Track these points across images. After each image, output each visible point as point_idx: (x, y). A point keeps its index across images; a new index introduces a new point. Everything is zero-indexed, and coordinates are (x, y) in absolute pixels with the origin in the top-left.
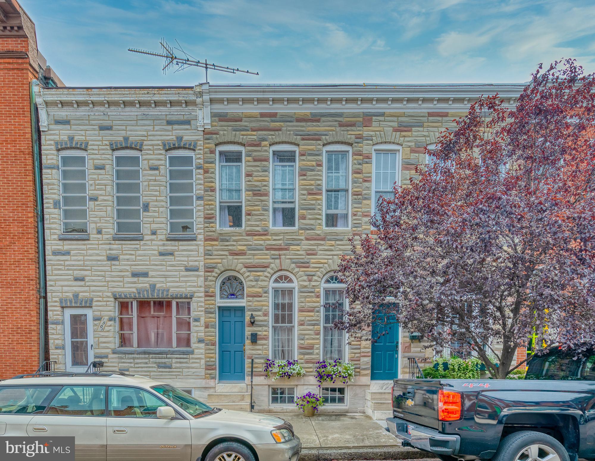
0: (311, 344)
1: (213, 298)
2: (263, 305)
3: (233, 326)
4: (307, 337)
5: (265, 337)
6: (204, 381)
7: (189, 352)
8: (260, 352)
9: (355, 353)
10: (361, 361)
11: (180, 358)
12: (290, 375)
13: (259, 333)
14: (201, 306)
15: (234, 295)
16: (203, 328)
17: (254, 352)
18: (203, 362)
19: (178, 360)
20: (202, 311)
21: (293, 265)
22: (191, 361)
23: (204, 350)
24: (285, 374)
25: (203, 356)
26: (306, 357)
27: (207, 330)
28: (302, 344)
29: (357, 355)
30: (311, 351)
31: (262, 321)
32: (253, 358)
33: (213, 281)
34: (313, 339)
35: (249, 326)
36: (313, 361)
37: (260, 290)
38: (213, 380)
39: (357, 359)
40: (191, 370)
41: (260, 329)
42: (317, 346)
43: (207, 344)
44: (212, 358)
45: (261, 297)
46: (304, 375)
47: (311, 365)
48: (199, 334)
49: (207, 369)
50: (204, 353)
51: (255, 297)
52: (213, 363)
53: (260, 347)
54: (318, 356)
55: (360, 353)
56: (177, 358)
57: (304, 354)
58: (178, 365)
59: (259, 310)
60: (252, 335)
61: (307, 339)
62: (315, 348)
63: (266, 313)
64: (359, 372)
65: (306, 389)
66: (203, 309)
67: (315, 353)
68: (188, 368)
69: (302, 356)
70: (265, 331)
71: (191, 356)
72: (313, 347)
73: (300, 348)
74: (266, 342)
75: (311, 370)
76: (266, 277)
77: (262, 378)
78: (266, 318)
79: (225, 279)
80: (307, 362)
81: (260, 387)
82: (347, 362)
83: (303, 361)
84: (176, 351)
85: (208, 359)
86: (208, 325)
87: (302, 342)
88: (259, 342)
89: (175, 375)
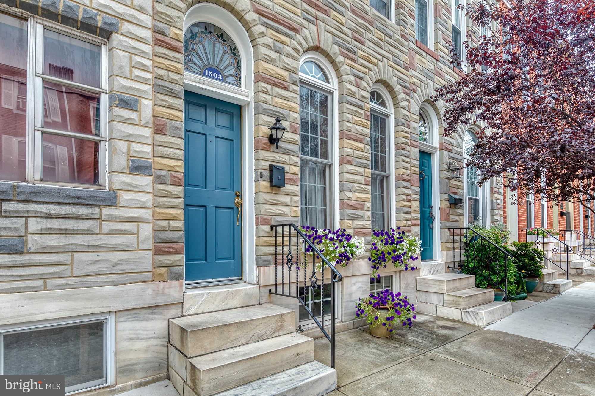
0: (361, 200)
2: (290, 109)
3: (211, 146)
4: (356, 186)
5: (294, 177)
6: (151, 285)
7: (102, 199)
8: (286, 210)
9: (407, 220)
10: (412, 232)
11: (65, 217)
14: (143, 68)
15: (218, 73)
16: (148, 132)
17: (275, 209)
18: (146, 230)
19: (55, 224)
20: (145, 81)
21: (336, 48)
22: (107, 227)
23: (150, 196)
25: (147, 214)
26: (356, 223)
27: (160, 138)
28: (350, 199)
29: (408, 223)
30: (361, 213)
31: (288, 142)
32: (273, 223)
34: (364, 192)
35: (264, 149)
37: (285, 74)
38: (176, 283)
39: (408, 229)
40: (103, 256)
41: (286, 158)
42: (369, 205)
43: (159, 180)
44: (175, 219)
45: (287, 89)
48: (136, 147)
49: (157, 252)
50: (150, 204)
51: (276, 86)
53: (287, 199)
54: (369, 223)
55: (411, 220)
56: (49, 216)
57: (353, 218)
58: (53, 241)
59: (284, 118)
60: (271, 168)
61: (357, 191)
62: (365, 208)
63: (295, 126)
66: (149, 76)
67: (365, 217)
68: (96, 249)
69: (350, 222)
70: (295, 165)
71: (106, 211)
72: (363, 205)
74: (297, 188)
76: (295, 49)
79: (196, 25)
80: (357, 234)
83: (351, 231)
84: (37, 192)
85: (164, 223)
86: (164, 125)
87: (350, 195)
89: (43, 277)
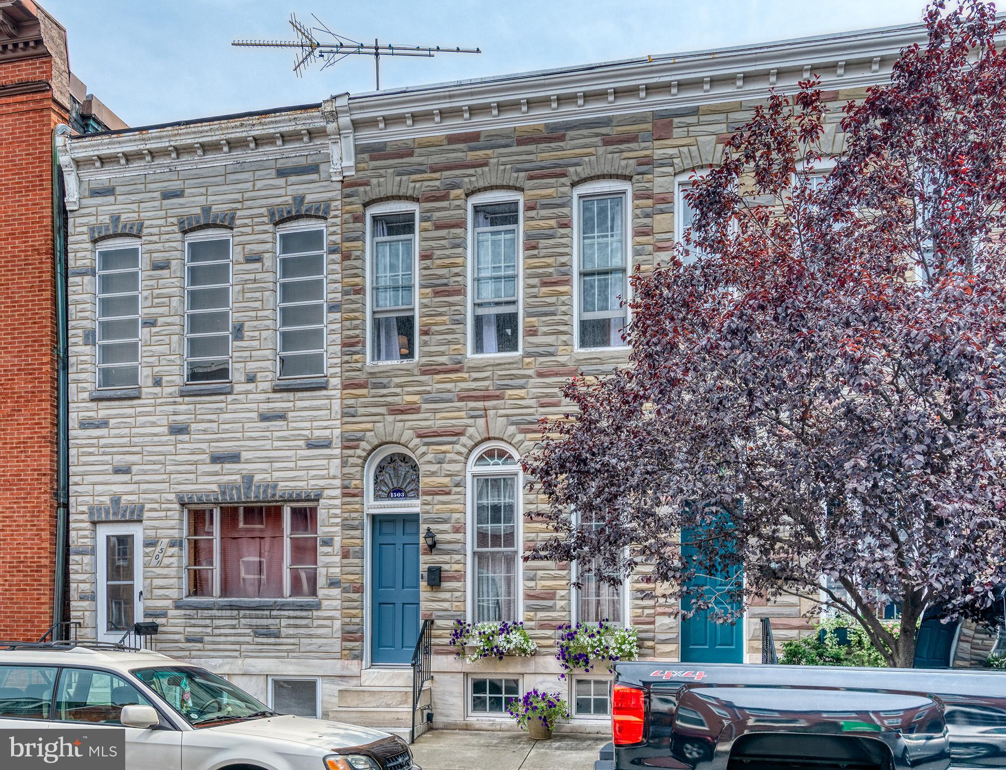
0: (550, 588)
1: (356, 499)
2: (452, 511)
3: (399, 553)
4: (540, 573)
5: (456, 574)
6: (340, 662)
7: (313, 606)
8: (446, 605)
9: (644, 608)
10: (657, 624)
11: (296, 618)
12: (503, 653)
13: (445, 567)
14: (336, 516)
15: (401, 492)
16: (337, 559)
17: (435, 605)
18: (337, 624)
19: (292, 622)
20: (337, 525)
21: (512, 429)
22: (316, 623)
23: (339, 602)
24: (492, 649)
25: (337, 614)
26: (541, 615)
27: (346, 561)
28: (530, 588)
29: (647, 611)
30: (549, 603)
31: (450, 542)
32: (433, 617)
33: (357, 465)
34: (555, 578)
35: (424, 554)
36: (554, 623)
37: (446, 480)
38: (355, 662)
39: (648, 619)
40: (314, 640)
41: (447, 558)
42: (563, 593)
43: (345, 590)
44: (355, 616)
45: (448, 493)
46: (534, 654)
47: (550, 633)
48: (331, 570)
49: (344, 639)
50: (339, 607)
51: (437, 494)
52: (356, 627)
53: (447, 595)
54: (564, 614)
55: (654, 607)
56: (289, 617)
57: (536, 610)
58: (291, 631)
59: (445, 521)
60: (430, 570)
61: (542, 578)
62: (558, 597)
63: (458, 525)
64: (653, 648)
65: (541, 683)
66: (339, 520)
67: (558, 607)
68: (310, 636)
69: (532, 614)
70: (457, 562)
71: (315, 613)
72: (554, 594)
73: (528, 597)
74: (459, 584)
75: (551, 642)
76: (459, 453)
77: (451, 657)
78: (458, 536)
79: (384, 459)
80: (542, 627)
81: (447, 677)
82: (628, 625)
83: (532, 624)
84: (288, 604)
85: (348, 620)
86: (348, 552)
87: (532, 584)
88: (444, 585)
89: (288, 651)
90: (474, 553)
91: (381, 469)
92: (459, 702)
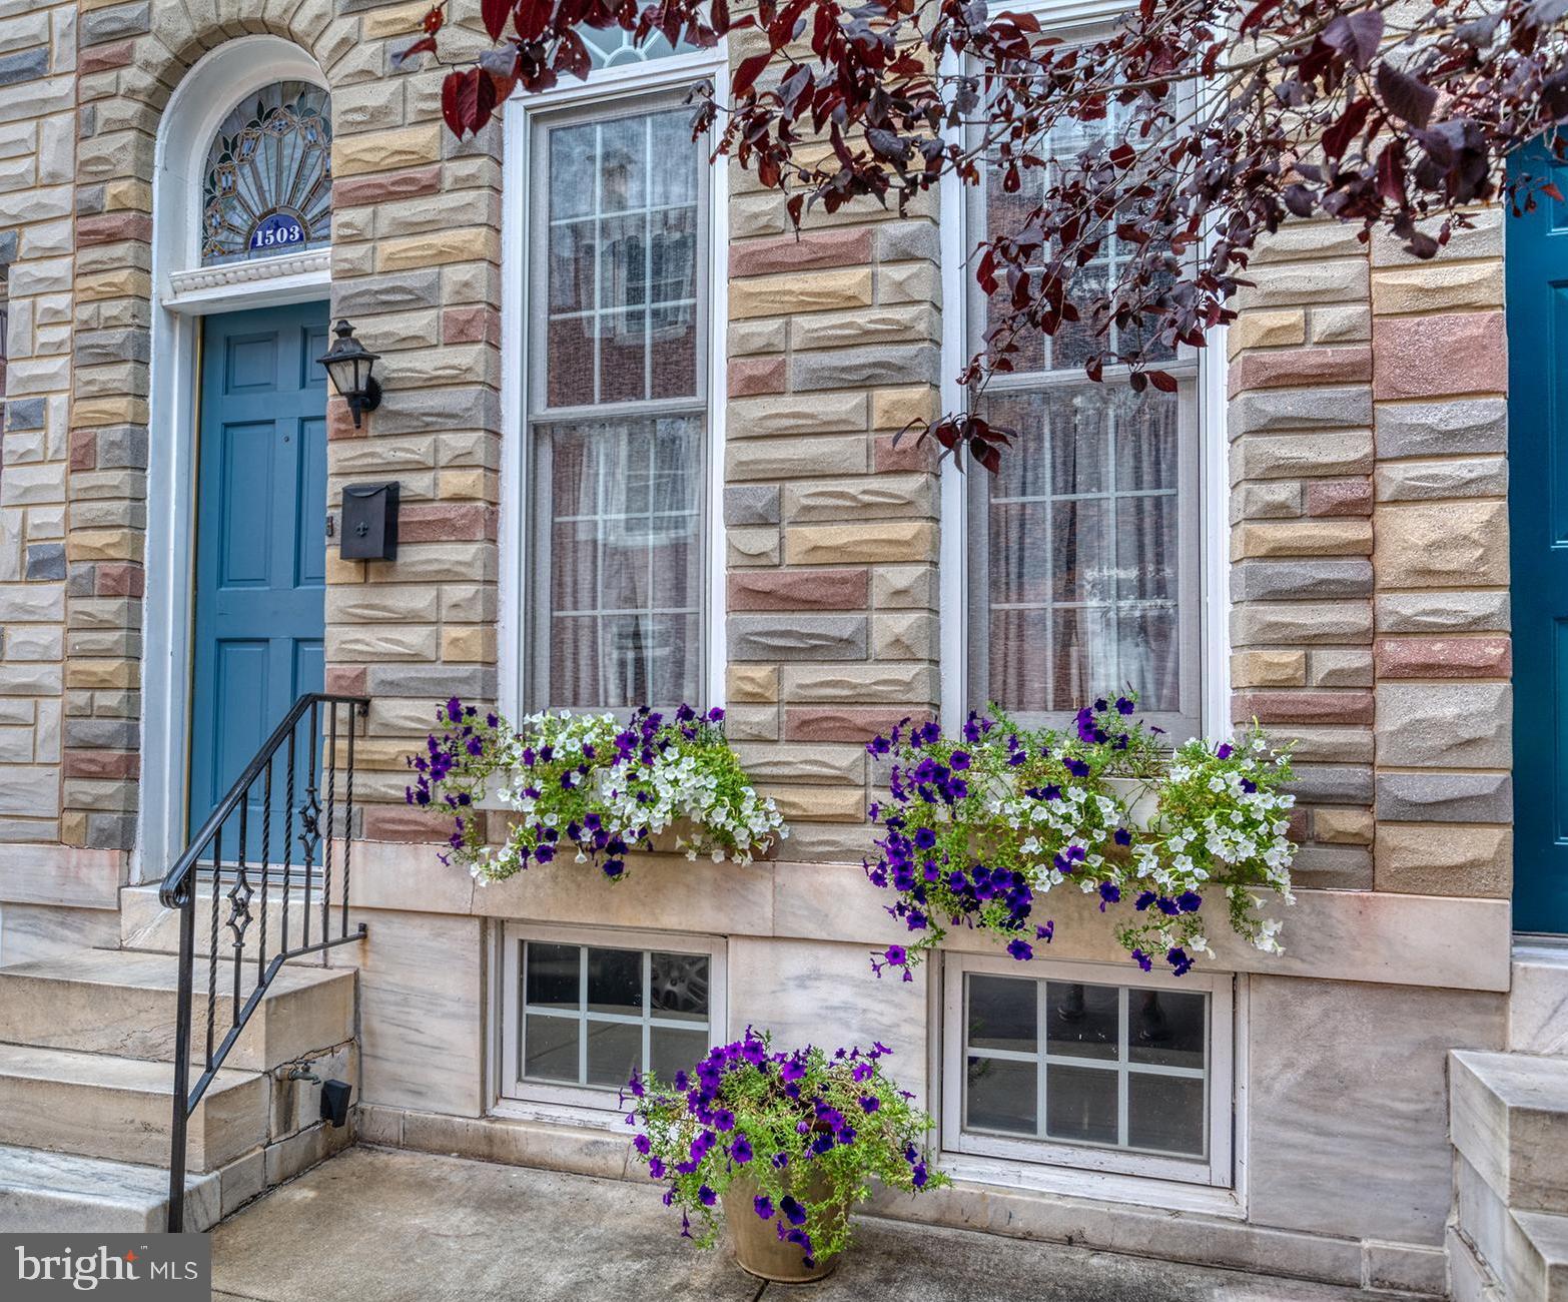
0: (845, 556)
1: (119, 250)
2: (444, 258)
3: (288, 454)
4: (799, 493)
5: (453, 511)
6: (55, 853)
8: (414, 638)
9: (1312, 642)
10: (1387, 724)
12: (618, 847)
13: (414, 484)
14: (55, 318)
15: (287, 223)
16: (56, 474)
17: (376, 640)
18: (51, 713)
20: (57, 350)
23: (58, 631)
24: (574, 832)
25: (52, 674)
26: (801, 676)
27: (82, 480)
28: (756, 561)
29: (1328, 661)
30: (840, 625)
31: (432, 384)
32: (370, 688)
33: (123, 126)
34: (864, 512)
35: (342, 436)
36: (860, 716)
37: (426, 136)
38: (103, 856)
39: (1335, 700)
41: (418, 446)
42: (902, 577)
43: (77, 589)
44: (104, 686)
45: (430, 189)
46: (769, 852)
47: (844, 757)
48: (35, 517)
49: (72, 770)
50: (58, 652)
51: (392, 196)
52: (110, 726)
53: (419, 599)
54: (906, 672)
55: (1369, 638)
57: (781, 655)
59: (417, 301)
60: (353, 498)
61: (809, 515)
62: (878, 597)
63: (463, 313)
64: (1365, 843)
65: (802, 982)
66: (64, 333)
67: (878, 643)
69: (761, 673)
70: (459, 464)
72: (865, 582)
73: (747, 598)
74: (464, 553)
75: (845, 800)
77: (429, 854)
78: (468, 356)
79: (237, 112)
80: (806, 732)
81: (418, 933)
82: (1221, 729)
83: (762, 716)
85: (83, 699)
86: (91, 445)
87: (762, 541)
88: (414, 556)
90: (536, 431)
91: (226, 149)
92: (463, 1038)
